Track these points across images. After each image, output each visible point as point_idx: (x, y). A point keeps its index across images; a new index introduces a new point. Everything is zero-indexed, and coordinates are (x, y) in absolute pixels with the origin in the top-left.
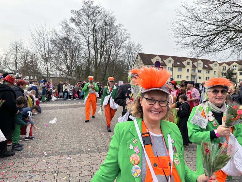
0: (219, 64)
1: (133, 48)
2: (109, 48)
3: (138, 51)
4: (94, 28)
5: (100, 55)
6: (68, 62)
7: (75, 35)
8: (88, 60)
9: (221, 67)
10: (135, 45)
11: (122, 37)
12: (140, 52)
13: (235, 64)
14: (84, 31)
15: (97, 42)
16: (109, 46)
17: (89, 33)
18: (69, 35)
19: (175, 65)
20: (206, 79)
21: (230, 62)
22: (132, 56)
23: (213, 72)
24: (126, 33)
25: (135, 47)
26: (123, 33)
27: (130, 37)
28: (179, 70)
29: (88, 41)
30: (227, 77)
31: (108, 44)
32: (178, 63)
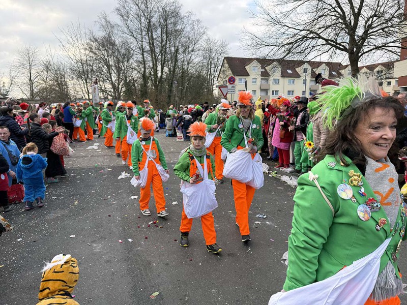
1: (214, 50)
2: (174, 53)
3: (222, 55)
4: (149, 26)
6: (113, 77)
8: (144, 75)
10: (217, 44)
11: (194, 33)
12: (227, 56)
13: (380, 68)
15: (154, 46)
17: (142, 32)
19: (284, 75)
22: (214, 63)
25: (217, 47)
26: (196, 27)
28: (290, 83)
29: (142, 46)
32: (289, 71)
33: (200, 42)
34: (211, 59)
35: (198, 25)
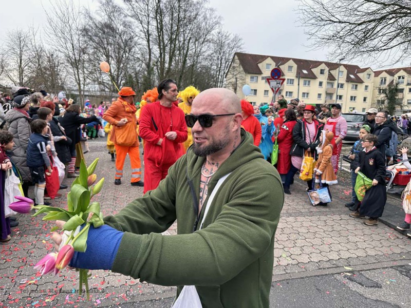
0: (374, 72)
1: (226, 43)
2: (184, 43)
3: (235, 49)
4: (158, 7)
5: (168, 56)
7: (123, 19)
8: (148, 65)
9: (378, 79)
10: (229, 37)
11: (206, 23)
12: (239, 51)
13: (402, 73)
14: (139, 11)
15: (163, 32)
16: (184, 40)
17: (148, 15)
18: (114, 19)
19: (299, 75)
20: (352, 100)
21: (394, 69)
22: (225, 59)
23: (364, 87)
24: (213, 16)
25: (230, 41)
26: (208, 16)
27: (222, 22)
28: (305, 84)
29: (148, 31)
30: (387, 96)
31: (183, 35)
32: (305, 72)
33: (211, 33)
34: (222, 54)
35: (210, 15)
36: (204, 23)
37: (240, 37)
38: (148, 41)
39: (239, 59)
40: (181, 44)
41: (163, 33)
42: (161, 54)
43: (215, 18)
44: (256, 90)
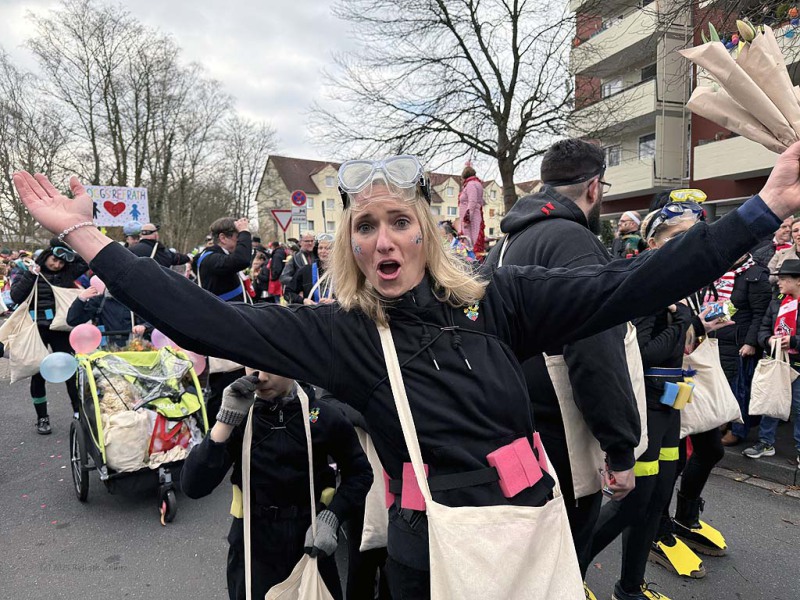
4: (108, 83)
5: (134, 165)
11: (206, 106)
15: (120, 126)
16: (165, 137)
17: (90, 95)
22: (249, 166)
25: (254, 135)
29: (91, 123)
33: (217, 123)
34: (242, 159)
35: (213, 91)
36: (201, 106)
37: (272, 129)
38: (93, 141)
39: (277, 167)
40: (159, 145)
41: (120, 128)
42: (118, 164)
43: (222, 97)
44: (312, 222)
